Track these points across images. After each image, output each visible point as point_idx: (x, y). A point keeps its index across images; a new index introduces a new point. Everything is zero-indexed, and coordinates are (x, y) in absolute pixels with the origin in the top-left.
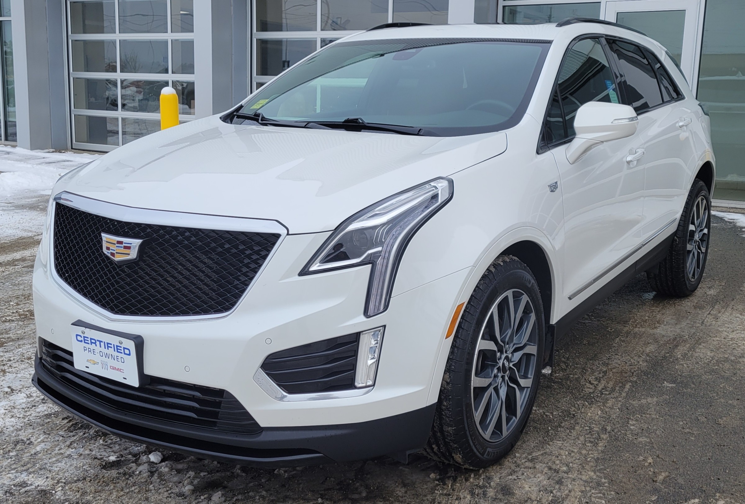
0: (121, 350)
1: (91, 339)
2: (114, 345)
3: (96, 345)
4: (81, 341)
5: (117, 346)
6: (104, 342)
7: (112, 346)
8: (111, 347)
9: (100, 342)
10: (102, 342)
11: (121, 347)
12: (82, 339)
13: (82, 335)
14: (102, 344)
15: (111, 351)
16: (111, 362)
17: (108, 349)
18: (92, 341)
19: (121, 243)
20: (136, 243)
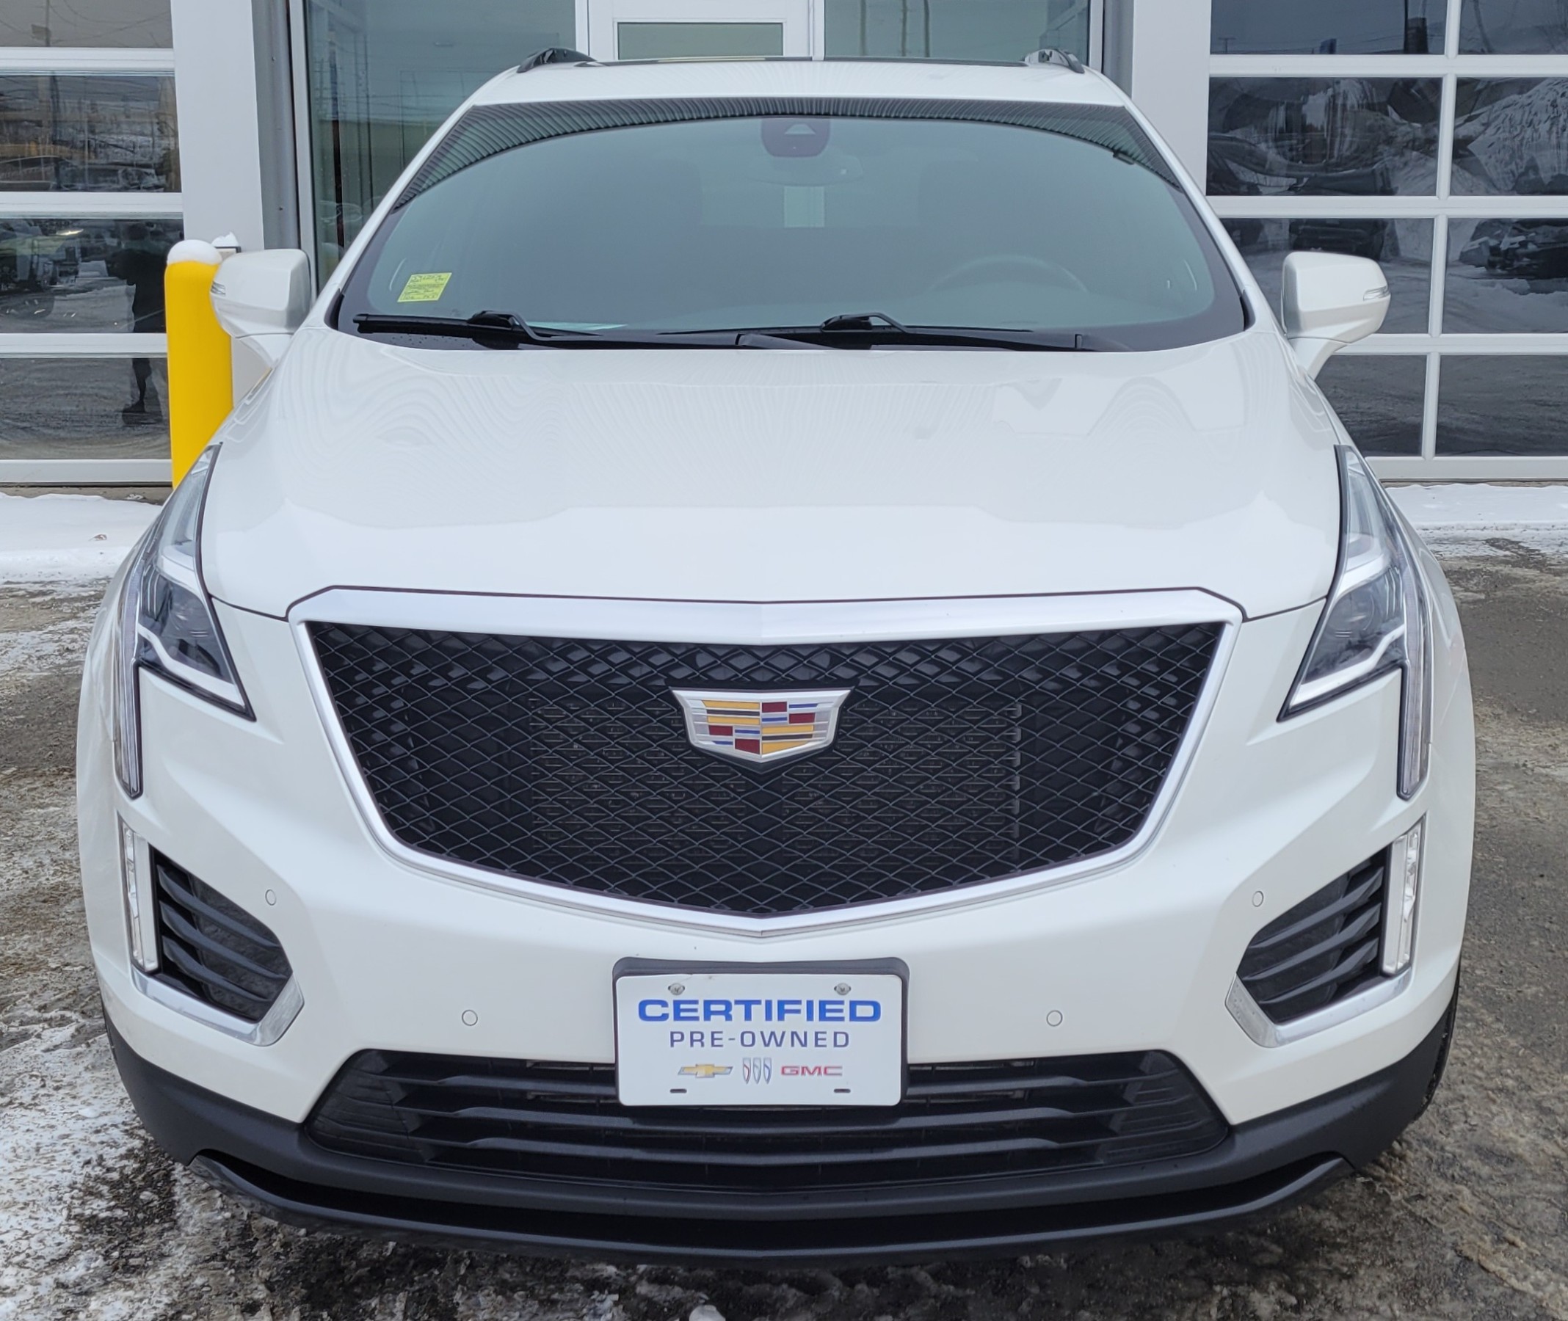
0: (841, 1011)
1: (707, 1004)
2: (810, 1004)
3: (729, 1018)
4: (664, 1017)
5: (822, 1004)
6: (769, 1004)
7: (803, 1007)
8: (798, 1011)
9: (748, 1004)
10: (758, 1002)
11: (842, 1003)
12: (670, 1010)
13: (670, 999)
14: (758, 1011)
15: (796, 1022)
16: (790, 1054)
17: (781, 1018)
18: (713, 1008)
19: (781, 706)
20: (830, 700)
